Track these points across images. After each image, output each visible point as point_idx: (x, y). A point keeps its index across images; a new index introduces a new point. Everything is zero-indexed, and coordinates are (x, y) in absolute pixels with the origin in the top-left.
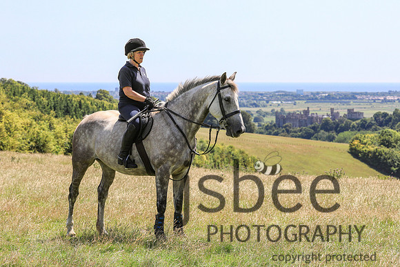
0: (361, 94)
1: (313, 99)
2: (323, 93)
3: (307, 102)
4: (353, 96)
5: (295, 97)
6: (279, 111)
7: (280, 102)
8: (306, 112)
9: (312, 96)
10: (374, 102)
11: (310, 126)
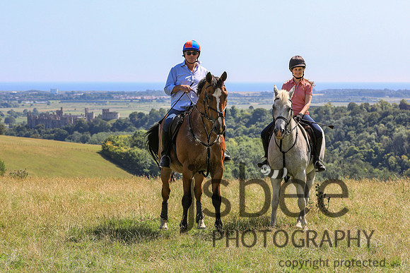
0: (118, 93)
1: (67, 99)
2: (78, 93)
3: (62, 102)
4: (109, 96)
5: (48, 96)
6: (32, 111)
7: (32, 102)
8: (60, 113)
9: (67, 95)
10: (131, 101)
11: (64, 127)
